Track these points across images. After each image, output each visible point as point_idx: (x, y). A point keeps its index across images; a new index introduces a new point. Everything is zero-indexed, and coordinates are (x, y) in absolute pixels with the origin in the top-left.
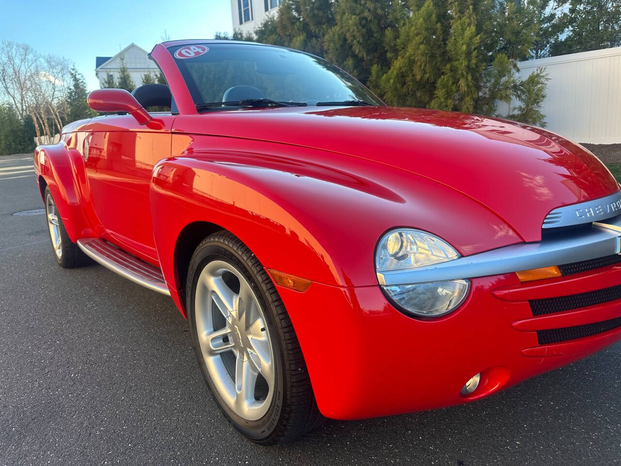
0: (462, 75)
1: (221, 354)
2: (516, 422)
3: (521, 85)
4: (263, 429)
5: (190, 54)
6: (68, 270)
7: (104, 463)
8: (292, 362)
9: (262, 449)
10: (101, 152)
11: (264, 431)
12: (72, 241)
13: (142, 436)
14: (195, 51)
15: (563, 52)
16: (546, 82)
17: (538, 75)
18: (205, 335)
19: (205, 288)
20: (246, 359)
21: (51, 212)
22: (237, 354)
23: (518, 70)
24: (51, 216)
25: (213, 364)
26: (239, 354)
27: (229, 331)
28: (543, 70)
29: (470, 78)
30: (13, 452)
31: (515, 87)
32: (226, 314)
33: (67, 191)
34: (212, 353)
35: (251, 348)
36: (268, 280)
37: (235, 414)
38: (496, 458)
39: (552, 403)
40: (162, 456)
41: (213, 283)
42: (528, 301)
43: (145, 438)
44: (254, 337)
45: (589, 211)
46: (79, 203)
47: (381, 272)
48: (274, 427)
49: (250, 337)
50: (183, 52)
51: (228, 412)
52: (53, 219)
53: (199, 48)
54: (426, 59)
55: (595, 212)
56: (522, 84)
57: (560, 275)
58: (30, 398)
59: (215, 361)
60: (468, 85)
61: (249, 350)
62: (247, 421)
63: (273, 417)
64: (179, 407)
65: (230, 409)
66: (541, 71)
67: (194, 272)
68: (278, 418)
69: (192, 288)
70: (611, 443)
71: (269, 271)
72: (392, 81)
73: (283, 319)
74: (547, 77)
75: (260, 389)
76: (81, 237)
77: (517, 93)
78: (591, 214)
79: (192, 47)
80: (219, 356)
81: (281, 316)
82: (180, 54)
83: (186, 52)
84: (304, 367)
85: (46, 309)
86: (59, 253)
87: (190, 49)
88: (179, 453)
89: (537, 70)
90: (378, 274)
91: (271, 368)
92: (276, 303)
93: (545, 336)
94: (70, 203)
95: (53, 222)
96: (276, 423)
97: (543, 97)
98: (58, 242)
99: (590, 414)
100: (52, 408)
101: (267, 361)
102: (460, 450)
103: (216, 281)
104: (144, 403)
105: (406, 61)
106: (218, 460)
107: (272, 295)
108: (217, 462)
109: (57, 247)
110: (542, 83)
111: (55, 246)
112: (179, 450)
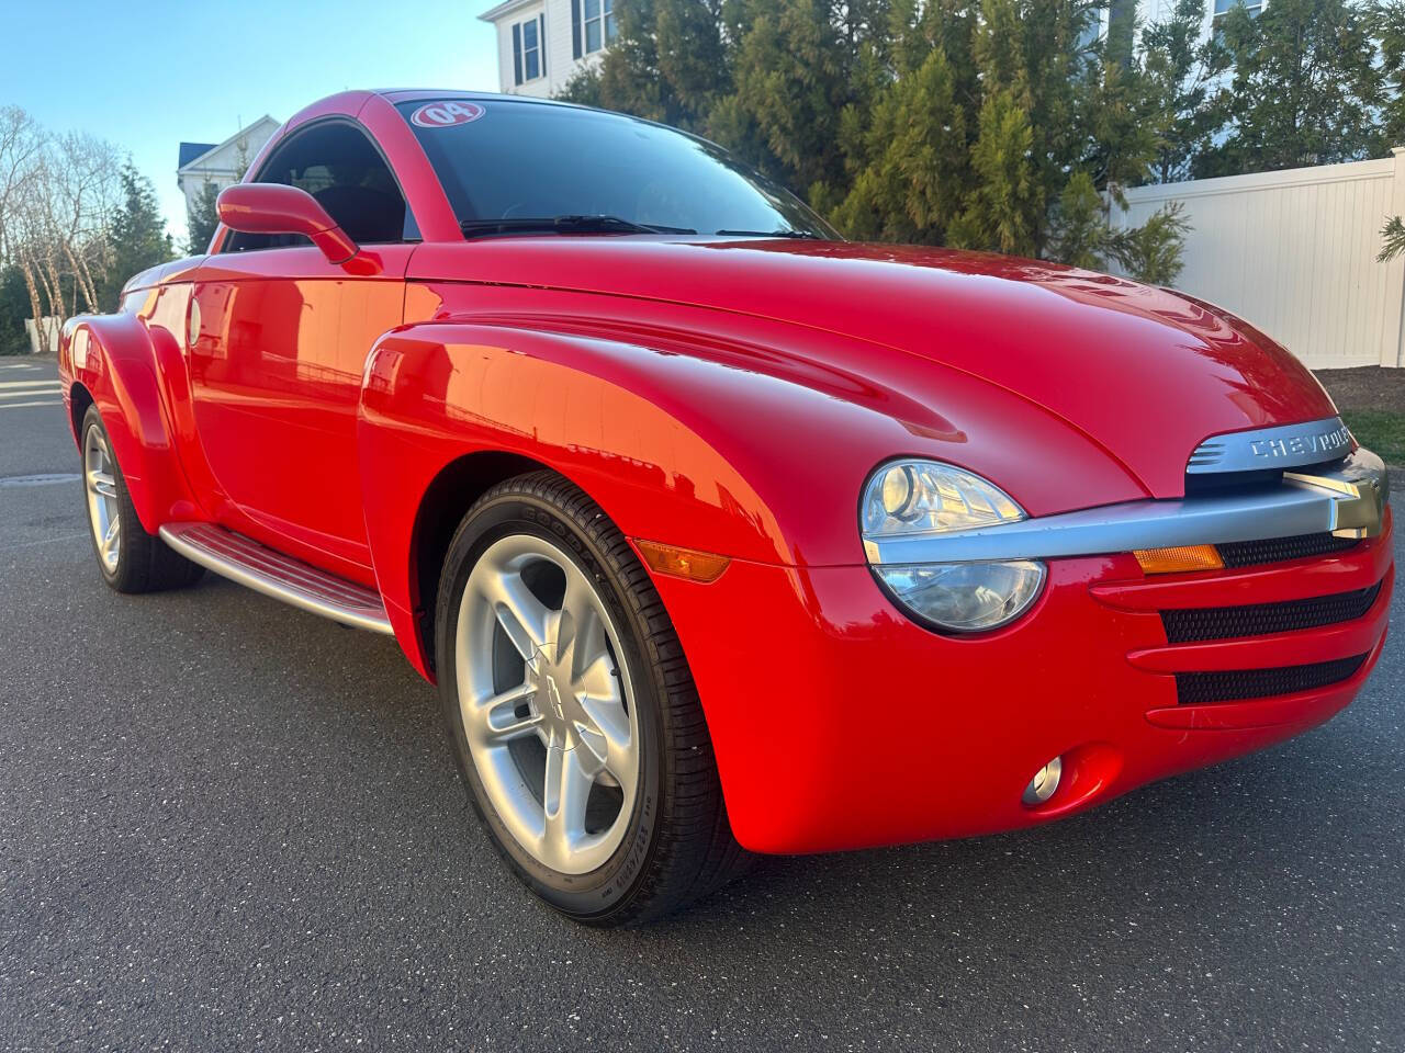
0: (1004, 214)
1: (510, 743)
2: (1128, 887)
3: (1131, 238)
4: (606, 888)
5: (445, 118)
6: (130, 597)
7: (255, 966)
8: (679, 732)
9: (598, 936)
10: (215, 344)
11: (609, 892)
12: (146, 530)
13: (334, 914)
14: (456, 113)
15: (1220, 172)
16: (1182, 234)
17: (1167, 219)
18: (476, 702)
19: (482, 598)
20: (569, 744)
21: (94, 468)
22: (550, 740)
23: (1125, 207)
24: (93, 477)
25: (490, 766)
26: (554, 738)
27: (534, 688)
28: (1178, 207)
29: (1018, 220)
30: (45, 946)
31: (1119, 242)
32: (528, 652)
33: (141, 415)
34: (490, 740)
35: (584, 719)
36: (634, 564)
37: (540, 865)
38: (1089, 951)
39: (1200, 855)
40: (383, 953)
41: (501, 587)
42: (1162, 612)
43: (342, 919)
44: (590, 696)
45: (1277, 446)
46: (169, 445)
47: (871, 539)
48: (633, 878)
49: (580, 696)
50: (430, 113)
52: (99, 483)
53: (464, 107)
54: (934, 178)
55: (1288, 448)
56: (1134, 235)
57: (1220, 565)
58: (73, 845)
59: (495, 758)
60: (1016, 235)
61: (578, 724)
62: (569, 878)
63: (631, 856)
65: (529, 857)
66: (1173, 210)
67: (458, 566)
68: (642, 856)
69: (452, 601)
70: (1319, 924)
71: (637, 545)
72: (850, 223)
73: (663, 643)
74: (1188, 223)
75: (600, 807)
76: (168, 521)
77: (1123, 254)
78: (1280, 452)
79: (449, 105)
80: (504, 748)
81: (657, 637)
82: (424, 117)
83: (435, 113)
84: (707, 745)
85: (87, 675)
86: (111, 560)
87: (445, 109)
88: (418, 947)
89: (1166, 208)
90: (865, 542)
91: (631, 750)
92: (649, 612)
93: (1192, 687)
94: (148, 444)
95: (98, 488)
96: (637, 869)
97: (1179, 266)
98: (109, 534)
99: (1277, 874)
100: (127, 864)
101: (620, 740)
102: (1014, 937)
103: (507, 584)
104: (333, 854)
105: (886, 181)
106: (507, 959)
107: (640, 596)
108: (504, 962)
109: (106, 546)
110: (1176, 237)
111: (100, 544)
112: (419, 941)
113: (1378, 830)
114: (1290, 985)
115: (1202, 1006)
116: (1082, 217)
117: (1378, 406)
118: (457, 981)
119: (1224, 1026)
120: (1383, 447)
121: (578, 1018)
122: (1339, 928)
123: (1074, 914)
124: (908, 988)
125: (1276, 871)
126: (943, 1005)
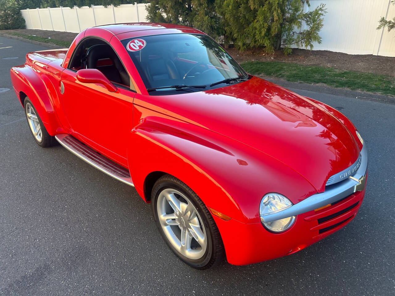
0: (275, 9)
1: (171, 226)
3: (310, 15)
4: (198, 264)
5: (136, 48)
7: (123, 280)
12: (51, 135)
13: (136, 264)
16: (325, 14)
17: (321, 9)
18: (163, 217)
20: (187, 232)
21: (29, 112)
22: (181, 228)
23: (309, 5)
24: (29, 115)
26: (183, 229)
27: (176, 217)
28: (324, 5)
29: (279, 11)
30: (75, 276)
31: (306, 16)
32: (176, 211)
34: (166, 225)
37: (180, 254)
38: (295, 270)
40: (150, 275)
41: (170, 197)
42: (318, 219)
44: (192, 225)
47: (262, 216)
48: (204, 265)
49: (190, 224)
51: (177, 252)
52: (31, 117)
56: (311, 13)
57: (330, 205)
59: (168, 228)
60: (278, 15)
61: (189, 229)
63: (205, 261)
64: (148, 247)
66: (322, 6)
68: (207, 262)
71: (209, 208)
74: (326, 11)
75: (194, 245)
76: (58, 135)
77: (307, 19)
79: (136, 41)
82: (130, 47)
84: (222, 245)
86: (39, 139)
87: (135, 43)
88: (157, 273)
89: (320, 5)
91: (205, 241)
92: (210, 219)
93: (321, 231)
95: (31, 118)
96: (206, 264)
97: (322, 25)
98: (36, 131)
101: (202, 238)
106: (176, 276)
107: (208, 216)
108: (176, 277)
109: (36, 134)
110: (322, 15)
111: (34, 133)
112: (157, 272)
113: (355, 232)
114: (334, 278)
115: (317, 284)
116: (297, 10)
117: (370, 72)
118: (167, 283)
119: (321, 289)
120: (370, 86)
121: (194, 292)
122: (344, 261)
123: (292, 259)
124: (259, 281)
125: (333, 245)
126: (267, 286)
